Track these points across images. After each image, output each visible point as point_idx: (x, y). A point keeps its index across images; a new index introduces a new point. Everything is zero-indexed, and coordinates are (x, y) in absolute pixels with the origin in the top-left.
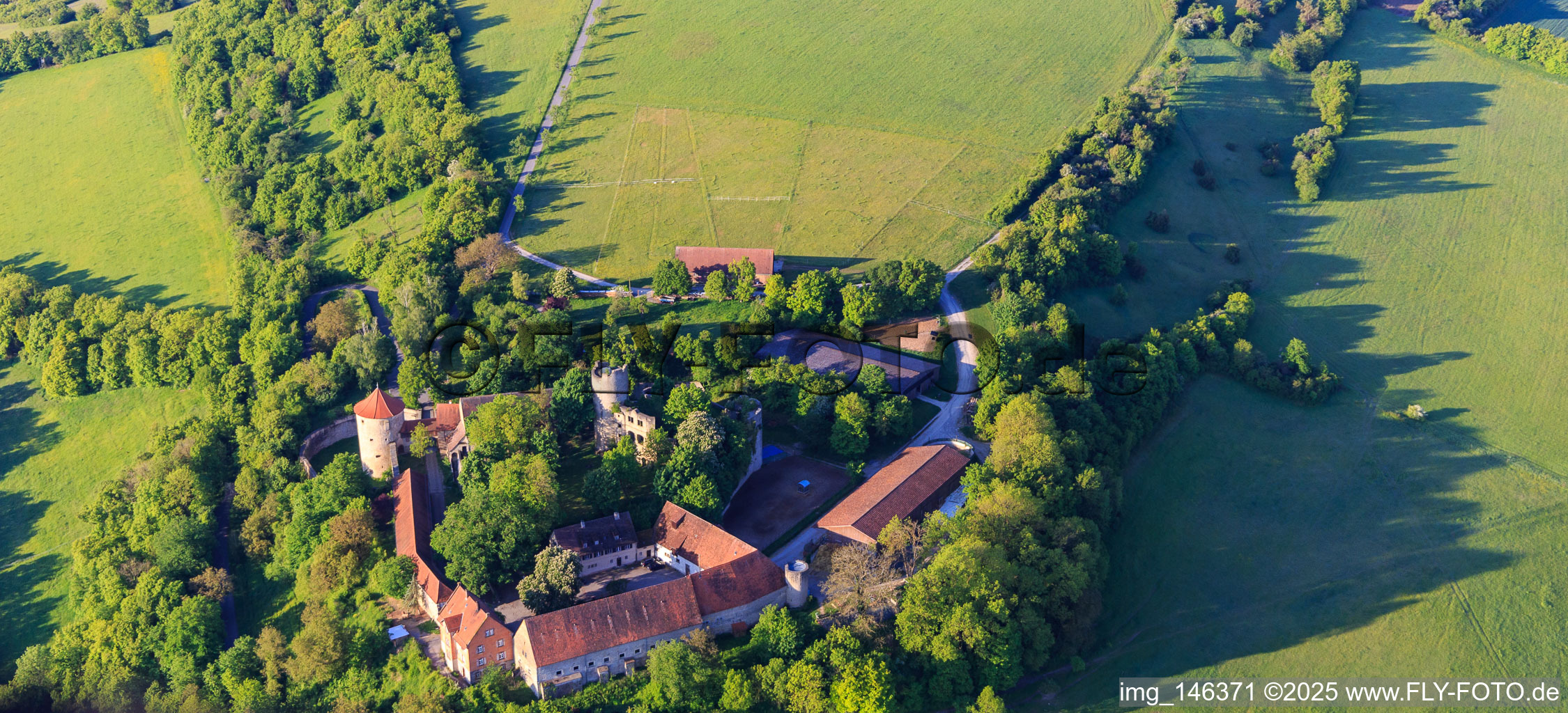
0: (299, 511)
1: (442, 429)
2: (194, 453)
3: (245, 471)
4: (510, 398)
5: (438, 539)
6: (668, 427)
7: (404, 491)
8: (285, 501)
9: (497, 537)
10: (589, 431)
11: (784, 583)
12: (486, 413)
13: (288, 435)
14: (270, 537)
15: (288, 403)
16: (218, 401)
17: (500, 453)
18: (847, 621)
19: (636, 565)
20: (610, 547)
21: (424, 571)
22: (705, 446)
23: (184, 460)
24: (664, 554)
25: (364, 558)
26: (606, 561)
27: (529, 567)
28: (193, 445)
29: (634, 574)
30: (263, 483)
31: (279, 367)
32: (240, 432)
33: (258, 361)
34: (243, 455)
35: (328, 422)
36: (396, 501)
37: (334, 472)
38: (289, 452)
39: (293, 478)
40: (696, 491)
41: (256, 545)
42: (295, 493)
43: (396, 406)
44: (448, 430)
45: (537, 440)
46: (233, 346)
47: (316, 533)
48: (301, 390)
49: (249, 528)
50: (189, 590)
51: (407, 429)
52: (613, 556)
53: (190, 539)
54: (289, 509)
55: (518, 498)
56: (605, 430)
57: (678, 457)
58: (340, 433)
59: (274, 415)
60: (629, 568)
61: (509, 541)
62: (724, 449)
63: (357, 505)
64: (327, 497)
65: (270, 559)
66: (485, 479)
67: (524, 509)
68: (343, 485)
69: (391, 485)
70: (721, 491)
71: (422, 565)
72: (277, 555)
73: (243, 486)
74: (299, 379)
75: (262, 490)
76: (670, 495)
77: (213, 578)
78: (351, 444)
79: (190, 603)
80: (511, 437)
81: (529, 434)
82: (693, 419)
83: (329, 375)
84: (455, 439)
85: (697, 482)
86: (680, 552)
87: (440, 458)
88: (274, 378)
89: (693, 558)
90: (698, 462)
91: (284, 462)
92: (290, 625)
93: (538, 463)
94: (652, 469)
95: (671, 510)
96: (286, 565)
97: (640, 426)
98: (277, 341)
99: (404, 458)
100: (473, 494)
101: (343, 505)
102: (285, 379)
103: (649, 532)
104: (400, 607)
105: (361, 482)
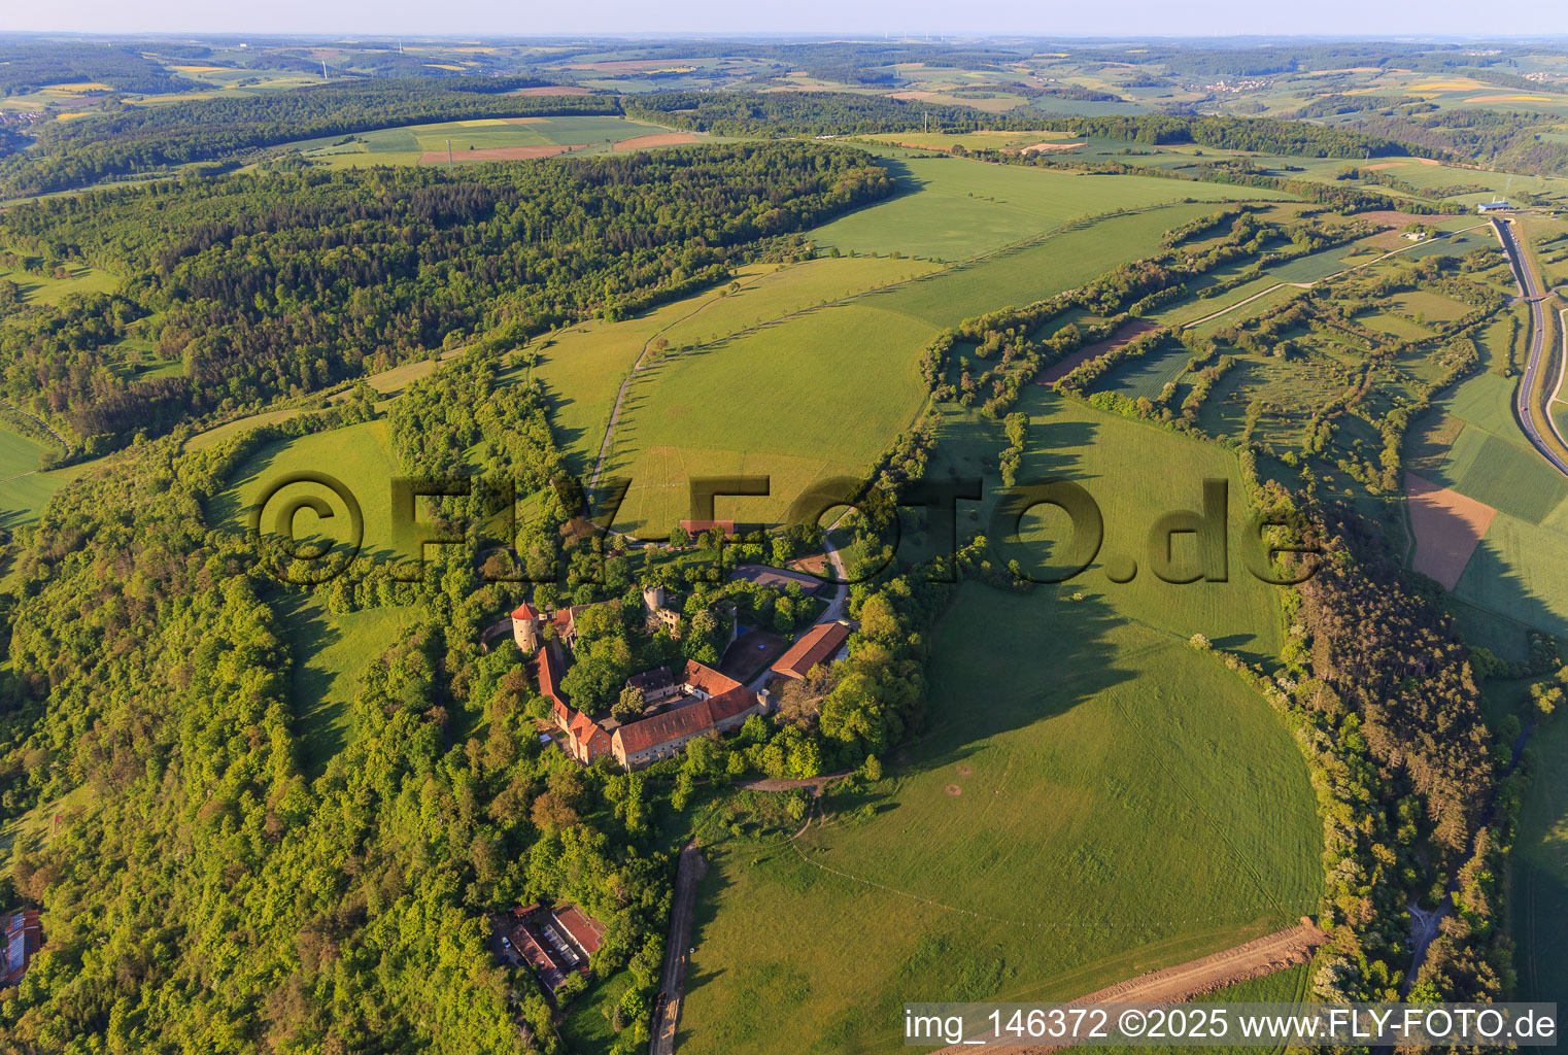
0: (484, 672)
1: (561, 624)
2: (422, 642)
3: (451, 652)
4: (599, 606)
5: (564, 686)
6: (687, 618)
7: (543, 658)
8: (475, 667)
9: (599, 683)
10: (642, 623)
11: (757, 702)
12: (587, 615)
13: (474, 630)
14: (467, 688)
15: (473, 613)
16: (432, 613)
17: (596, 637)
18: (793, 722)
19: (674, 695)
20: (659, 686)
21: (558, 703)
22: (708, 629)
23: (416, 647)
24: (689, 688)
25: (523, 698)
26: (657, 694)
27: (616, 699)
28: (421, 637)
29: (673, 700)
30: (462, 658)
31: (465, 593)
32: (446, 629)
33: (453, 591)
34: (449, 642)
35: (496, 623)
36: (538, 665)
37: (503, 650)
38: (475, 640)
39: (478, 654)
40: (705, 653)
41: (460, 692)
42: (481, 663)
43: (535, 612)
44: (564, 625)
45: (616, 628)
46: (437, 582)
47: (495, 684)
48: (480, 605)
49: (455, 683)
50: (424, 720)
51: (541, 625)
52: (661, 691)
53: (423, 691)
54: (478, 672)
55: (608, 661)
56: (651, 622)
57: (694, 636)
58: (503, 627)
59: (466, 619)
60: (670, 697)
61: (605, 685)
62: (718, 630)
63: (517, 668)
64: (500, 664)
65: (467, 700)
66: (588, 651)
67: (613, 667)
68: (508, 657)
69: (535, 656)
70: (718, 653)
71: (556, 699)
72: (471, 697)
73: (451, 660)
74: (478, 600)
75: (461, 662)
76: (691, 656)
77: (437, 712)
78: (510, 634)
79: (426, 727)
80: (601, 627)
81: (611, 625)
82: (701, 614)
83: (495, 597)
84: (568, 629)
85: (705, 648)
86: (698, 687)
87: (560, 640)
88: (463, 599)
89: (706, 690)
90: (706, 637)
91: (473, 645)
92: (483, 735)
93: (619, 641)
94: (679, 643)
95: (692, 664)
96: (477, 703)
97: (671, 619)
98: (463, 579)
99: (541, 641)
100: (583, 660)
101: (509, 668)
102: (469, 601)
103: (680, 676)
104: (545, 724)
105: (518, 656)
